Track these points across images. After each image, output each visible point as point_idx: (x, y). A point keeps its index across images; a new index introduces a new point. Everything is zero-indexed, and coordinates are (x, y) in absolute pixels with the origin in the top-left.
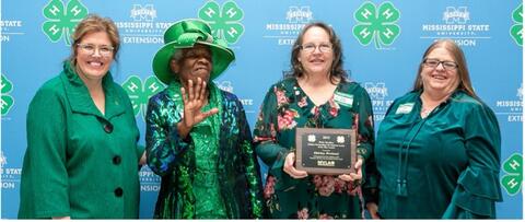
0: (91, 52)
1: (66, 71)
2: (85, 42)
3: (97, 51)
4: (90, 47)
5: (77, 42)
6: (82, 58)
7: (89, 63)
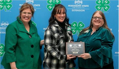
0: (25, 14)
1: (18, 20)
2: (24, 11)
3: (27, 14)
4: (25, 13)
5: (21, 11)
6: (23, 16)
7: (25, 18)
